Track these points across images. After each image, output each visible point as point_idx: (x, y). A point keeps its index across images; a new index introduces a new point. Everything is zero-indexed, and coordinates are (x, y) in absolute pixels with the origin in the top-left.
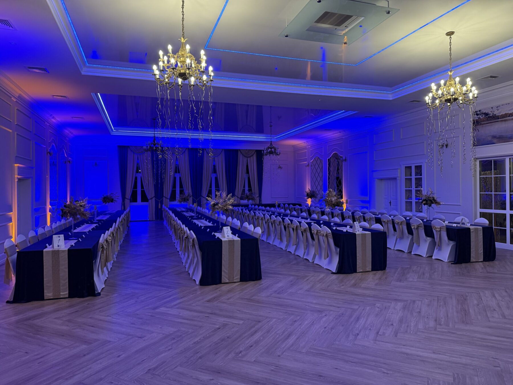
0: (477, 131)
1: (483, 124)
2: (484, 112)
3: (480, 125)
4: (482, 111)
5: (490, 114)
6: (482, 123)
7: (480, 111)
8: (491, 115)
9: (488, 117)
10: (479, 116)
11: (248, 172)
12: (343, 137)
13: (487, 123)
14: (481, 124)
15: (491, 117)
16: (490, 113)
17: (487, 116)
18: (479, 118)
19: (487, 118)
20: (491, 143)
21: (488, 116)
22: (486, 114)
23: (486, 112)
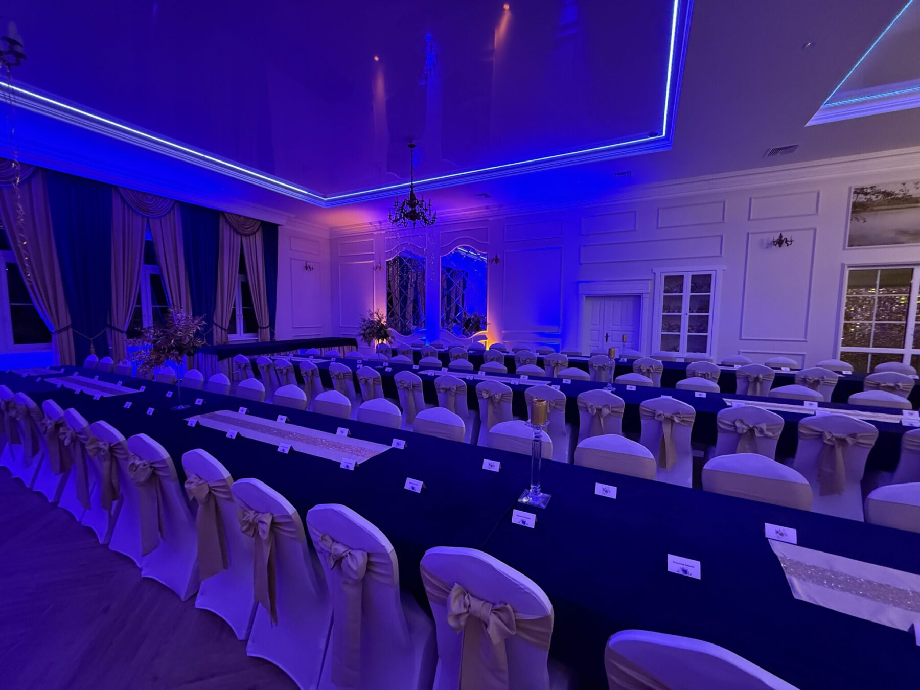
0: (862, 221)
1: (877, 210)
2: (883, 190)
3: (869, 211)
4: (877, 188)
5: (896, 194)
6: (875, 208)
7: (872, 188)
8: (900, 196)
9: (892, 199)
10: (868, 197)
11: (243, 270)
12: (490, 219)
13: (888, 209)
14: (872, 210)
15: (899, 199)
16: (897, 192)
17: (889, 198)
18: (870, 200)
19: (888, 200)
20: (895, 242)
21: (893, 197)
22: (887, 194)
23: (889, 190)
